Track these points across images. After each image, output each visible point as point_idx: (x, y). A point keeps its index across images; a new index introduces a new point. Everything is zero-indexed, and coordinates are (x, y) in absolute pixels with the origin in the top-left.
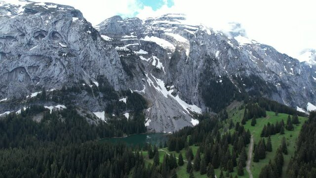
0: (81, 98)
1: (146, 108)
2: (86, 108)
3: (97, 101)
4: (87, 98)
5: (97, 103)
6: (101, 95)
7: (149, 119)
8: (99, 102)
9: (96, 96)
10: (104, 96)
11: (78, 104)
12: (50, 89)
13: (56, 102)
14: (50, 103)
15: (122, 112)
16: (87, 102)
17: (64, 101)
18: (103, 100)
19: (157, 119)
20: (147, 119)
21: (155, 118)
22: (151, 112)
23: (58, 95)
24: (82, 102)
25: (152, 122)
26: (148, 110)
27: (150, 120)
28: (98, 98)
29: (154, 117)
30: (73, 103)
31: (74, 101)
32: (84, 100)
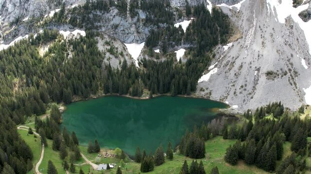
0: (109, 20)
1: (224, 42)
2: (115, 36)
3: (133, 25)
4: (117, 20)
5: (133, 29)
6: (143, 15)
7: (216, 66)
8: (137, 28)
9: (132, 17)
10: (147, 17)
11: (103, 29)
12: (72, 5)
13: (74, 24)
14: (66, 26)
15: (173, 47)
16: (116, 27)
17: (84, 24)
18: (144, 24)
19: (230, 69)
20: (212, 67)
21: (228, 67)
22: (228, 52)
23: (78, 14)
24: (109, 27)
25: (218, 74)
26: (226, 48)
27: (216, 70)
28: (135, 19)
29: (226, 65)
30: (97, 28)
31: (99, 24)
32: (112, 23)
